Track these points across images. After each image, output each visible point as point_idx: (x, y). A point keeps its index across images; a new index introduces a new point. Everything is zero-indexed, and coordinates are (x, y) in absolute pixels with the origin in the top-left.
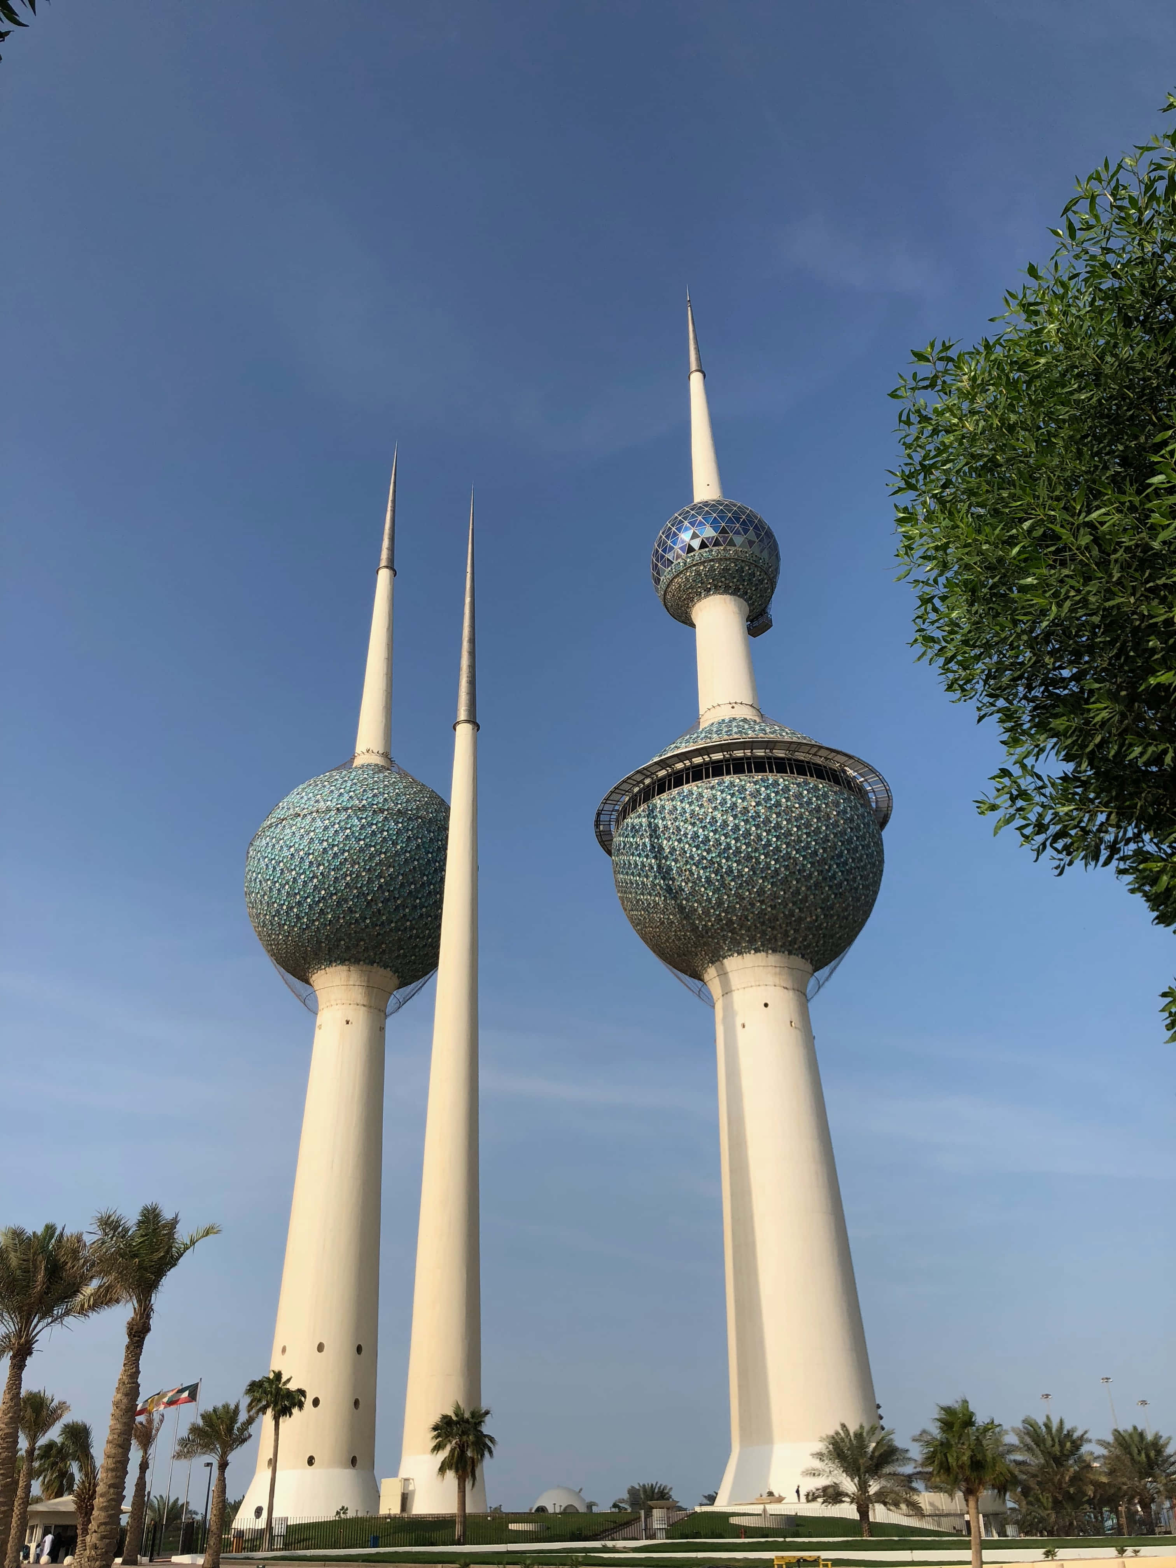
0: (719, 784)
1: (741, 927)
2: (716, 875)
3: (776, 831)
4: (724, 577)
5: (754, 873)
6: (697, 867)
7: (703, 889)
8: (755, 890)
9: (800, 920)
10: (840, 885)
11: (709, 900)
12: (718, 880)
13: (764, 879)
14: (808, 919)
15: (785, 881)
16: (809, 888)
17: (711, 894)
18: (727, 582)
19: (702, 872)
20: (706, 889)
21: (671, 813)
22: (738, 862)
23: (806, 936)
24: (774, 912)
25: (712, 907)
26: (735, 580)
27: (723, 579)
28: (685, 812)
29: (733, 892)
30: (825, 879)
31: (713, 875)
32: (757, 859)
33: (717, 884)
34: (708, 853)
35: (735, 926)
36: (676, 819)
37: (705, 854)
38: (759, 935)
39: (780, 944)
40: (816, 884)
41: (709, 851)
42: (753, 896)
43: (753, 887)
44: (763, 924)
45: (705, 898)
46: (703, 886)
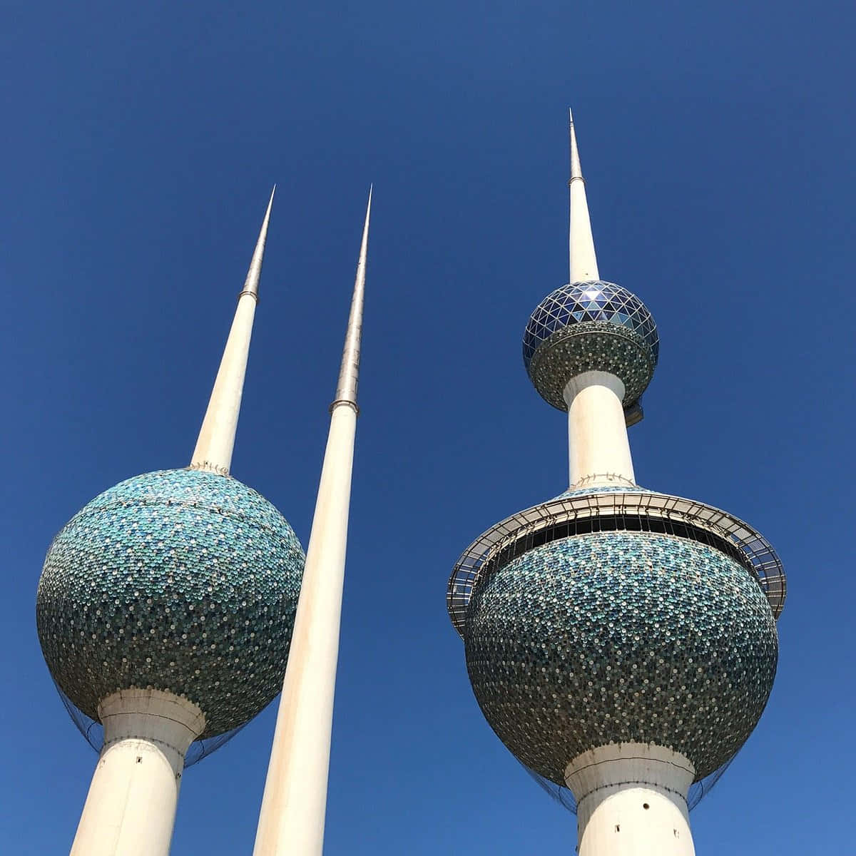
0: (611, 539)
1: (623, 708)
2: (600, 641)
3: (674, 598)
4: (606, 353)
5: (646, 642)
6: (578, 629)
7: (582, 656)
8: (645, 663)
9: (692, 708)
10: (738, 674)
11: (588, 670)
12: (601, 647)
13: (657, 652)
14: (701, 709)
15: (680, 657)
16: (705, 671)
17: (591, 662)
18: (608, 358)
19: (583, 635)
20: (586, 656)
21: (550, 565)
22: (628, 628)
23: (696, 730)
24: (664, 693)
25: (591, 680)
26: (616, 358)
27: (604, 355)
28: (568, 565)
29: (618, 663)
30: (724, 662)
31: (597, 641)
32: (651, 627)
33: (600, 651)
34: (593, 614)
35: (616, 705)
36: (556, 573)
37: (589, 615)
38: (642, 721)
39: (665, 735)
40: (714, 667)
41: (594, 612)
42: (641, 670)
43: (643, 660)
44: (649, 706)
45: (584, 667)
46: (583, 653)
